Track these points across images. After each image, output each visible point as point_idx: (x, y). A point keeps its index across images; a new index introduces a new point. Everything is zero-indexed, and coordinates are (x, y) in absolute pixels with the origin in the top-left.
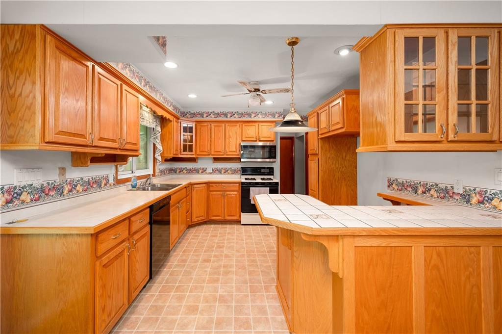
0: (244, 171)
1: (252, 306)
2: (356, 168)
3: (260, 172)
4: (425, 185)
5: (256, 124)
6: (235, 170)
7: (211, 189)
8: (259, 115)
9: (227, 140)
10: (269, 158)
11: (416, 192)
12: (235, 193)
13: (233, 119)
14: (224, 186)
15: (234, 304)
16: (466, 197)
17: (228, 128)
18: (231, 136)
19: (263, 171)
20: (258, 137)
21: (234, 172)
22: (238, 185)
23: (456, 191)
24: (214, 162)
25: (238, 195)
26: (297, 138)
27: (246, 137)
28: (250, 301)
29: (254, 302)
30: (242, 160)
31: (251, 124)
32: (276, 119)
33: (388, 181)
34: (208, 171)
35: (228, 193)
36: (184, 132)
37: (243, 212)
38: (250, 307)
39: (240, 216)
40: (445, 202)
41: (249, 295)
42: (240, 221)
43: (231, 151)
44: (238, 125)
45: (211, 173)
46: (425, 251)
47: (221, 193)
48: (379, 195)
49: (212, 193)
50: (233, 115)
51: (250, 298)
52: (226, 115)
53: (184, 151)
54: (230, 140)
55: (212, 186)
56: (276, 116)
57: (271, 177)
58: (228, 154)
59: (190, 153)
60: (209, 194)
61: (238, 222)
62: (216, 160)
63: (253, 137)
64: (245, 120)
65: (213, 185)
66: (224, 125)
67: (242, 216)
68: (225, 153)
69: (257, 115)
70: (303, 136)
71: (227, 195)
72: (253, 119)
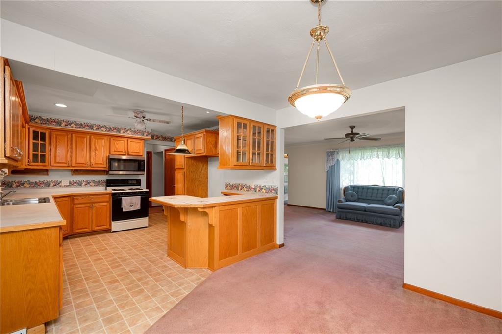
0: (109, 183)
2: (207, 178)
3: (128, 183)
4: (241, 186)
5: (126, 140)
6: (99, 182)
7: (76, 201)
8: (129, 132)
9: (93, 153)
10: (138, 171)
11: (238, 190)
12: (106, 204)
13: (99, 131)
14: (93, 198)
16: (255, 189)
17: (93, 140)
18: (97, 148)
19: (130, 182)
20: (127, 151)
21: (98, 184)
22: (108, 196)
23: (252, 187)
24: (72, 175)
25: (108, 206)
26: (154, 153)
27: (115, 151)
30: (111, 172)
31: (119, 139)
32: (145, 137)
33: (226, 185)
34: (63, 184)
35: (96, 204)
36: (34, 139)
37: (113, 221)
39: (110, 225)
40: (248, 192)
42: (110, 230)
43: (97, 164)
44: (106, 138)
45: (68, 186)
46: (242, 210)
47: (88, 205)
48: (222, 193)
49: (77, 206)
50: (99, 128)
52: (91, 127)
53: (34, 162)
54: (97, 152)
55: (78, 199)
56: (145, 135)
57: (139, 187)
58: (93, 166)
59: (41, 164)
60: (73, 207)
61: (109, 231)
62: (76, 172)
63: (122, 152)
64: (112, 134)
65: (79, 197)
66: (89, 136)
67: (112, 224)
68: (91, 165)
69: (126, 131)
70: (162, 152)
71: (95, 206)
72: (122, 134)
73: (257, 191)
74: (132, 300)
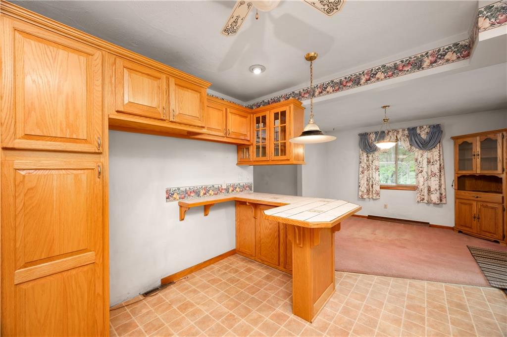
1: (355, 319)
15: (376, 330)
16: (227, 190)
28: (354, 325)
29: (351, 321)
33: (167, 192)
38: (357, 319)
41: (352, 330)
51: (353, 328)
73: (230, 191)
74: (427, 306)
